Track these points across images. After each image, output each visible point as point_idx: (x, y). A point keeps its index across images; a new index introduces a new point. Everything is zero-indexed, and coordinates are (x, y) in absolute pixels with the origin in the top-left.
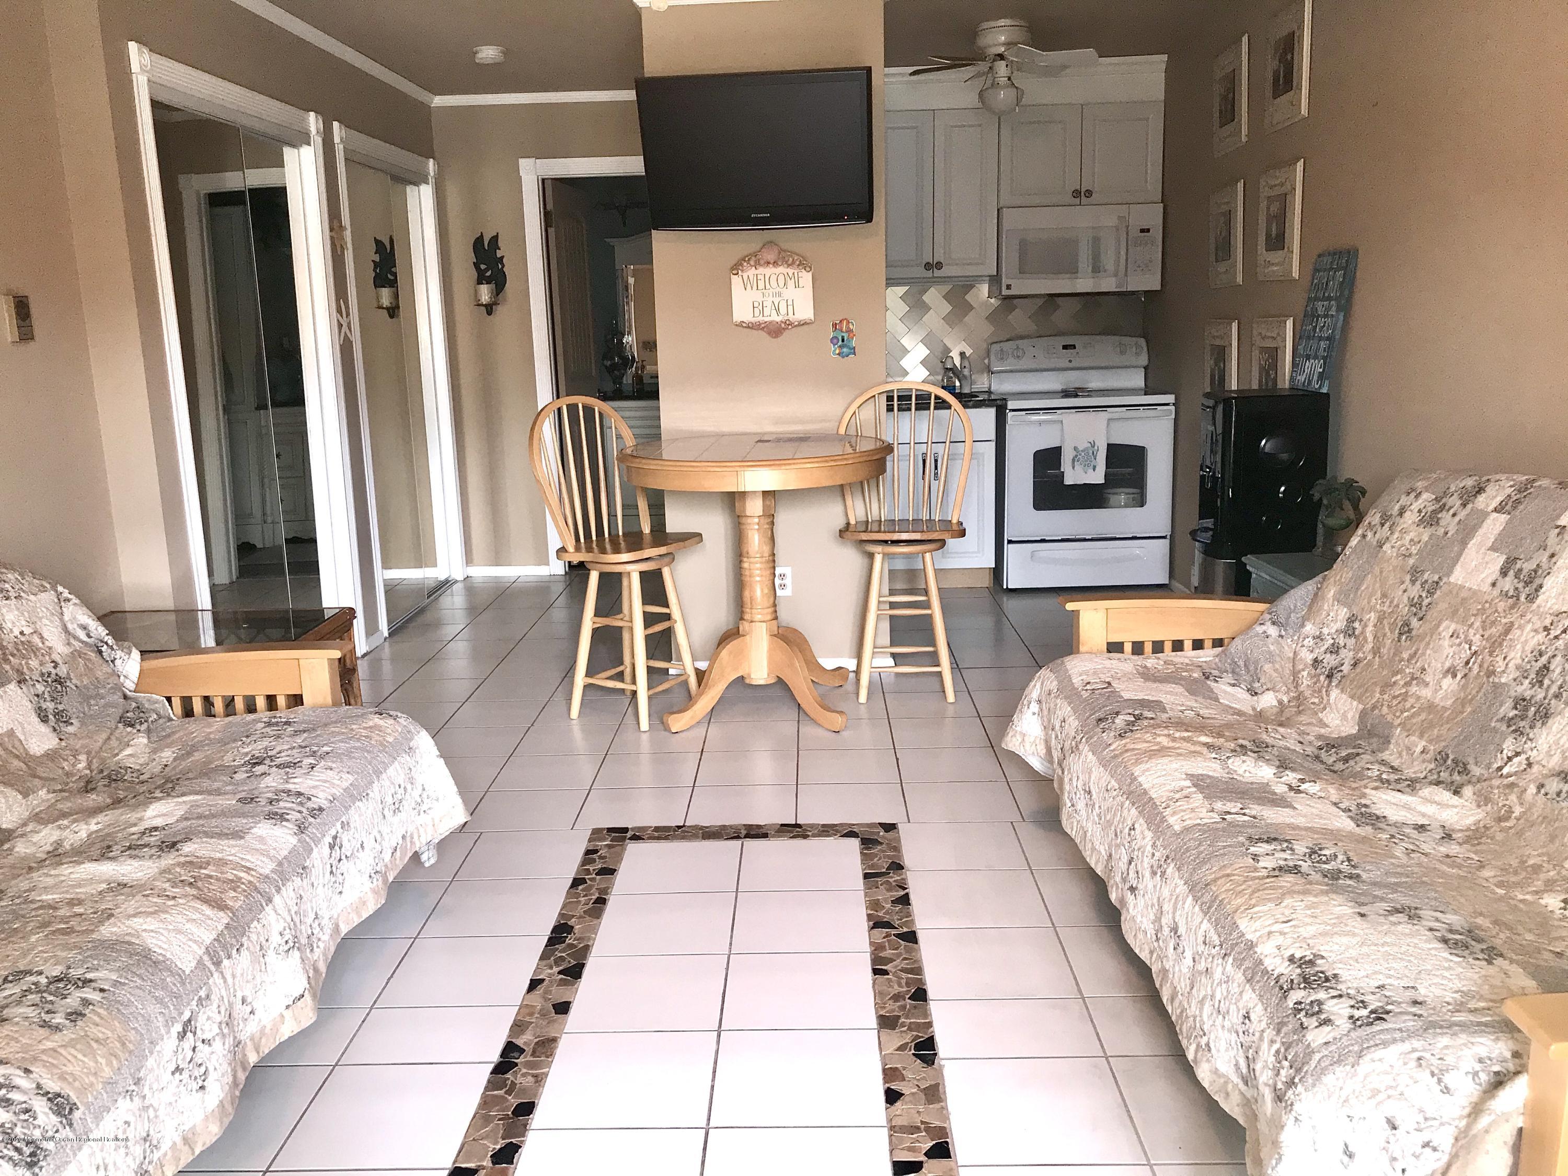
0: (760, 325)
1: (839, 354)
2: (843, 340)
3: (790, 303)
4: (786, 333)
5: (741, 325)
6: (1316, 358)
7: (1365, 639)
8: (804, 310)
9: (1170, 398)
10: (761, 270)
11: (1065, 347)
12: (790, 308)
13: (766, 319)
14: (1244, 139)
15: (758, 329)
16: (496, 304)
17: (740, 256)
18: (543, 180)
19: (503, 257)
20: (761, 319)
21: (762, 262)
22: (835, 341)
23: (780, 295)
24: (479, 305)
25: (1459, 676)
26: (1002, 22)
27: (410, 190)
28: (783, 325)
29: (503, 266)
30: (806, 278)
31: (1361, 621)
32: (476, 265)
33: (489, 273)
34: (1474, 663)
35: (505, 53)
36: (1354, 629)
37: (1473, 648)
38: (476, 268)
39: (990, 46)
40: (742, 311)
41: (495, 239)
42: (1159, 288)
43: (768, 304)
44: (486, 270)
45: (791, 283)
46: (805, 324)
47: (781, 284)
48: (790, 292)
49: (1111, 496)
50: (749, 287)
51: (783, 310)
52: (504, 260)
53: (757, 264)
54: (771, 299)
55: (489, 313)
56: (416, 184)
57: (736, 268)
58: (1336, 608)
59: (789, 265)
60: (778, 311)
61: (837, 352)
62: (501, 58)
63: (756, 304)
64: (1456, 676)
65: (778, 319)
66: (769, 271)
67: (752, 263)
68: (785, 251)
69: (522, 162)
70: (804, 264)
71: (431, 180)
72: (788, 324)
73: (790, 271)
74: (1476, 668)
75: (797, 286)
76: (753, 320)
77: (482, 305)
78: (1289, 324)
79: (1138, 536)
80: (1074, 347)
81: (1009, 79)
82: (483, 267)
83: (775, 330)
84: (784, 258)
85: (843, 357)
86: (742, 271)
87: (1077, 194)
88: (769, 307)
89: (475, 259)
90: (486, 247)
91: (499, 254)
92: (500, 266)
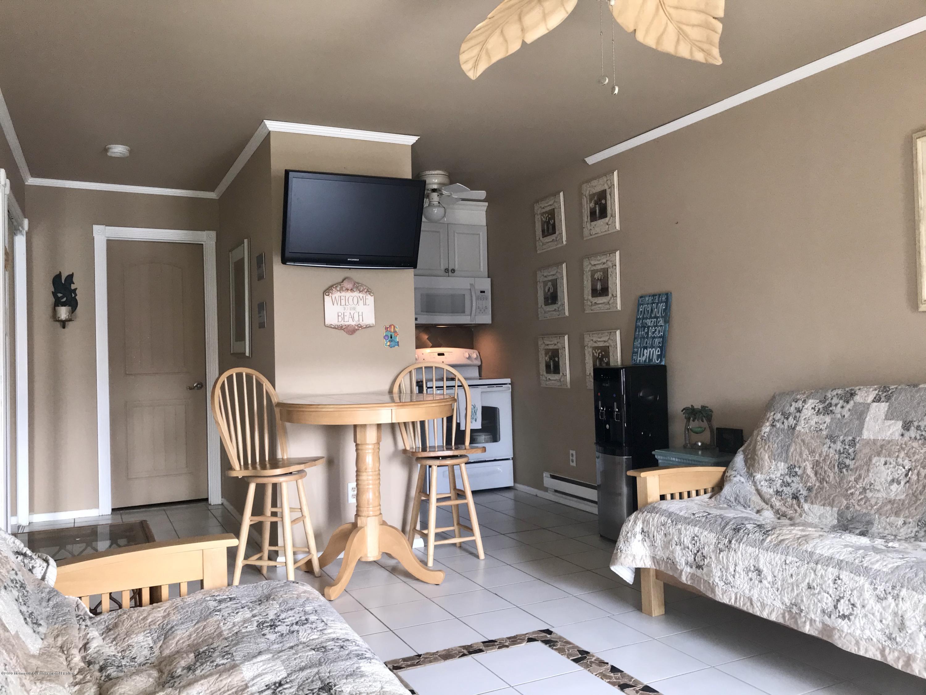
0: (342, 327)
1: (389, 346)
2: (391, 337)
3: (360, 314)
4: (357, 332)
5: (330, 327)
6: (652, 347)
7: (809, 477)
8: (369, 318)
9: (508, 381)
10: (343, 294)
11: (439, 354)
12: (361, 317)
13: (347, 323)
14: (564, 243)
15: (341, 329)
16: (70, 320)
17: (330, 284)
18: (111, 241)
19: (76, 289)
20: (343, 323)
21: (344, 289)
22: (386, 338)
23: (354, 309)
24: (57, 321)
25: (903, 483)
26: (436, 172)
28: (356, 328)
29: (76, 295)
30: (370, 299)
31: (800, 467)
32: (54, 294)
33: (64, 299)
34: (912, 475)
35: (131, 152)
36: (796, 472)
37: (906, 467)
38: (54, 295)
39: (430, 184)
40: (331, 317)
41: (70, 277)
42: (490, 323)
43: (347, 314)
44: (62, 297)
45: (361, 302)
46: (370, 327)
47: (355, 303)
48: (361, 308)
49: (478, 437)
50: (335, 304)
51: (356, 318)
52: (77, 292)
53: (341, 290)
54: (349, 311)
55: (64, 327)
57: (328, 291)
58: (774, 463)
59: (360, 292)
60: (353, 318)
61: (388, 344)
62: (127, 154)
63: (340, 314)
64: (900, 483)
65: (353, 323)
66: (349, 294)
67: (338, 289)
68: (358, 283)
69: (96, 228)
70: (369, 292)
71: (24, 232)
72: (360, 327)
73: (361, 295)
74: (915, 478)
75: (365, 304)
76: (339, 324)
77: (59, 321)
78: (618, 333)
79: (497, 459)
80: (443, 354)
81: (439, 203)
82: (60, 295)
83: (351, 330)
84: (357, 287)
85: (391, 347)
86: (332, 293)
87: (447, 270)
88: (348, 316)
89: (53, 290)
90: (63, 281)
91: (73, 287)
92: (73, 295)
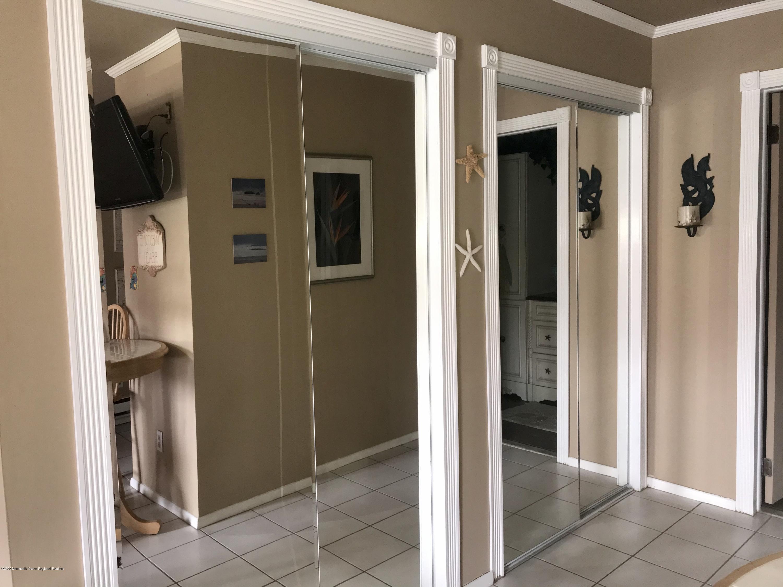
16: (700, 225)
18: (770, 95)
19: (713, 178)
24: (679, 227)
27: (622, 120)
29: (712, 187)
32: (684, 188)
33: (696, 195)
38: (683, 190)
41: (706, 161)
44: (693, 192)
52: (714, 182)
55: (691, 234)
56: (627, 113)
71: (643, 108)
77: (683, 226)
82: (691, 188)
89: (682, 183)
90: (696, 169)
91: (709, 175)
92: (709, 187)
